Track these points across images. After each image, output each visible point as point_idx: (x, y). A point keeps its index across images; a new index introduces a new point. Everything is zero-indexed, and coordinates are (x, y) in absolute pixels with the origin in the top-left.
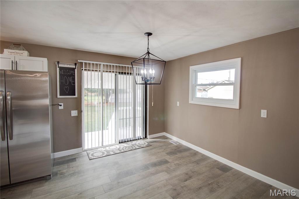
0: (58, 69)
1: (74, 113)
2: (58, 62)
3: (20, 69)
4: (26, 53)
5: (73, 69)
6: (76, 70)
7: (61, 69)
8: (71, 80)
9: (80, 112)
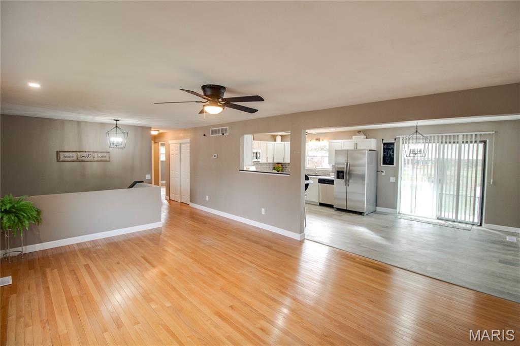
0: (382, 144)
1: (392, 179)
2: (383, 140)
3: (359, 148)
4: (363, 137)
5: (393, 144)
6: (395, 144)
7: (384, 144)
8: (391, 152)
9: (397, 180)
